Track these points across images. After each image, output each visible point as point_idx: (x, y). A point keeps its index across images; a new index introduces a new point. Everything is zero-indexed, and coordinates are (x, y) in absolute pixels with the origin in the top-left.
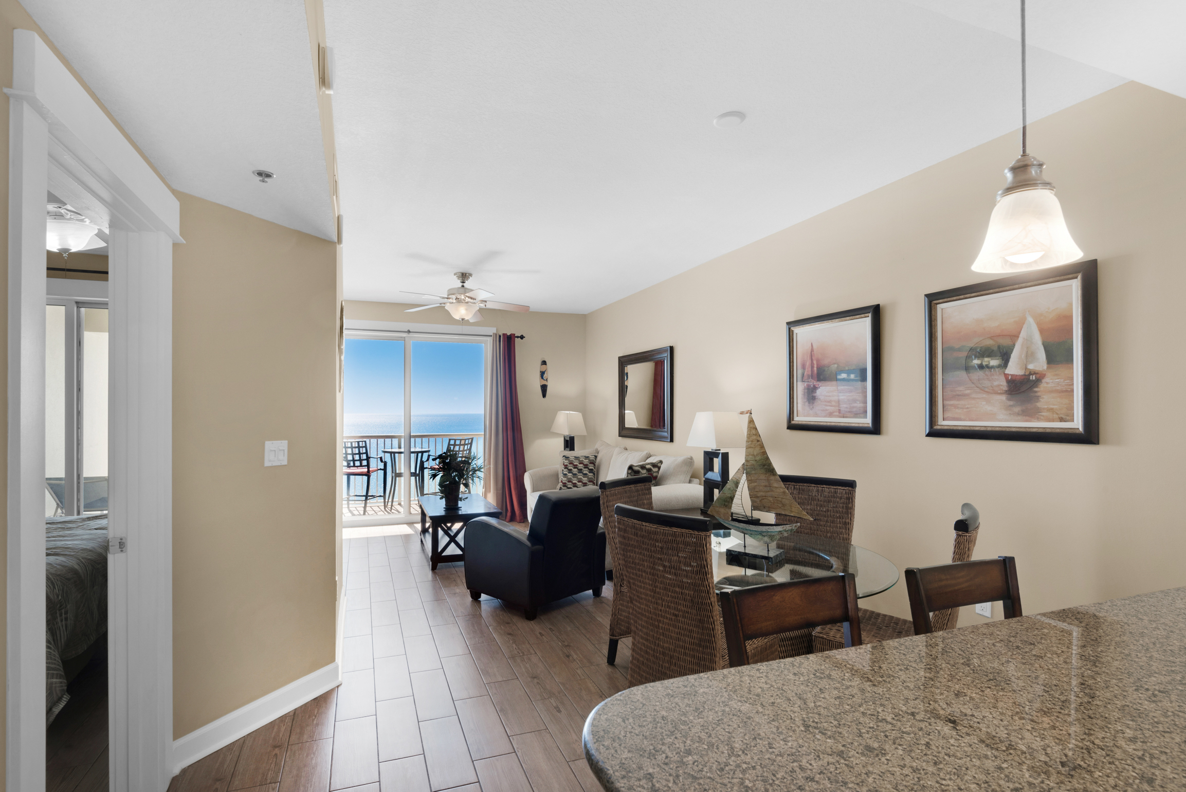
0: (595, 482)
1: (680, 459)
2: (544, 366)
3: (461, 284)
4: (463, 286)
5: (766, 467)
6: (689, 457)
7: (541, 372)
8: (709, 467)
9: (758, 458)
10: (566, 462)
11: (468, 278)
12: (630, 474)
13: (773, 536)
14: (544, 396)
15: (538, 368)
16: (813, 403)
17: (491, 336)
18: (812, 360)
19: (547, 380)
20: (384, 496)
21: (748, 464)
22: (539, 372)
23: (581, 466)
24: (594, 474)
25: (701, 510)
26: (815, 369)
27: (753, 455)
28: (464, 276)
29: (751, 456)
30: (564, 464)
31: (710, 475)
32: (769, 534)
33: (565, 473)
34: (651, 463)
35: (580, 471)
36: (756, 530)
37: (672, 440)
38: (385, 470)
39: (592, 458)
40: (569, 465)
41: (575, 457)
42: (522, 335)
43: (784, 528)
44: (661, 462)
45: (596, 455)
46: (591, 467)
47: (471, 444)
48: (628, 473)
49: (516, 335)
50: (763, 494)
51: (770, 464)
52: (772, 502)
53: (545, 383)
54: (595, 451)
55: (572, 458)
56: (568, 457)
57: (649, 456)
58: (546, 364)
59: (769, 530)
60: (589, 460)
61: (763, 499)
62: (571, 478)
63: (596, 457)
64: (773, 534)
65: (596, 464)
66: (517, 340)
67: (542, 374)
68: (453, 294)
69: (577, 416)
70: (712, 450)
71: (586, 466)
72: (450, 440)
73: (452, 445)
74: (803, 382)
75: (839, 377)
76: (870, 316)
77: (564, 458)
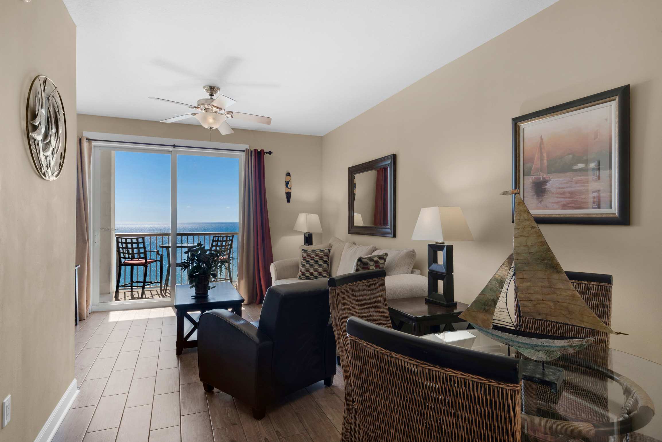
0: (329, 271)
1: (404, 252)
2: (289, 177)
3: (209, 97)
4: (211, 98)
5: (546, 261)
6: (411, 250)
7: (286, 182)
8: (433, 259)
9: (533, 250)
10: (305, 255)
11: (216, 92)
12: (359, 265)
13: (553, 351)
14: (288, 201)
15: (283, 178)
16: (543, 196)
17: (244, 151)
18: (541, 153)
19: (290, 188)
20: (161, 282)
21: (519, 258)
22: (284, 182)
23: (317, 258)
24: (328, 265)
25: (426, 299)
26: (545, 161)
27: (527, 246)
28: (212, 90)
29: (522, 248)
30: (303, 257)
31: (434, 267)
32: (547, 348)
33: (303, 264)
34: (378, 256)
35: (316, 262)
36: (527, 342)
37: (394, 236)
38: (161, 261)
39: (326, 251)
40: (307, 257)
41: (312, 250)
42: (270, 151)
43: (570, 343)
44: (386, 255)
45: (330, 248)
46: (325, 259)
47: (232, 240)
48: (357, 265)
49: (265, 151)
50: (540, 297)
51: (553, 258)
52: (553, 307)
53: (289, 190)
54: (329, 246)
55: (309, 252)
56: (307, 251)
57: (375, 249)
58: (290, 176)
59: (547, 344)
60: (324, 253)
61: (539, 304)
62: (308, 268)
63: (329, 250)
64: (552, 349)
65: (330, 256)
66: (266, 156)
67: (287, 183)
68: (202, 104)
69: (314, 218)
70: (436, 243)
71: (321, 258)
72: (214, 237)
73: (215, 241)
74: (531, 175)
75: (575, 167)
76: (617, 98)
77: (303, 251)
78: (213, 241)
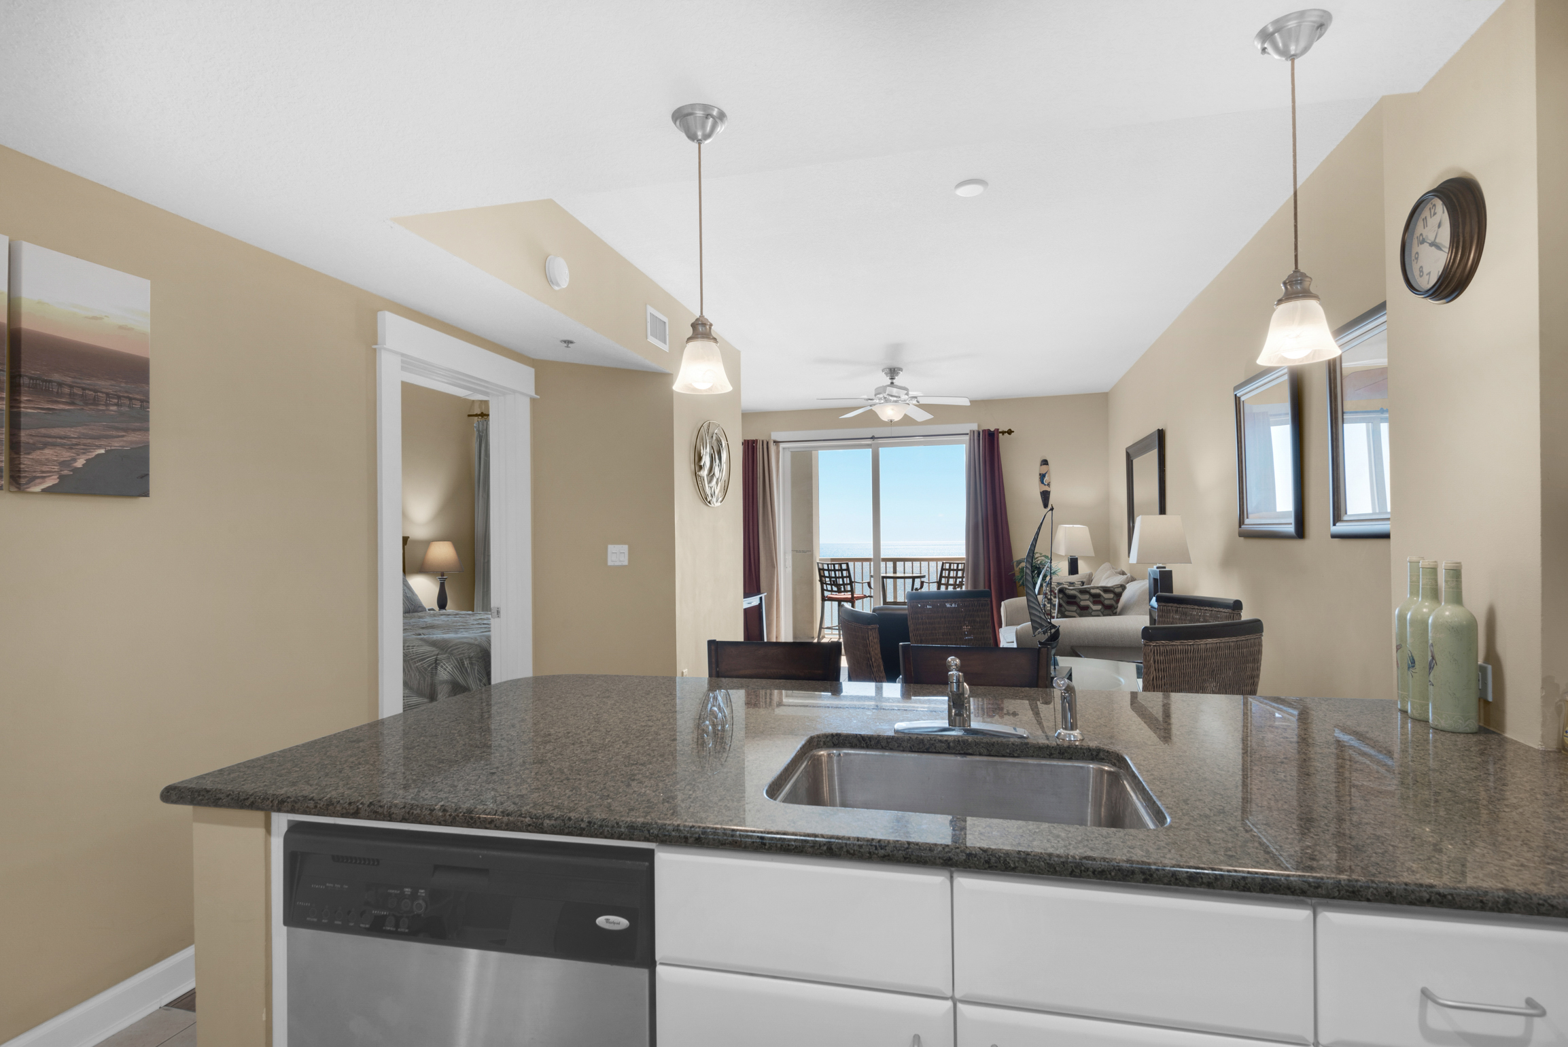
2: (1045, 466)
3: (890, 381)
4: (892, 383)
7: (1040, 474)
11: (897, 374)
14: (1046, 505)
15: (1037, 469)
17: (968, 434)
19: (1049, 485)
22: (1038, 475)
28: (893, 372)
42: (1010, 430)
44: (1123, 587)
49: (1000, 431)
53: (1046, 488)
58: (1048, 464)
66: (1002, 439)
67: (1043, 477)
69: (1082, 531)
72: (943, 563)
73: (946, 570)
78: (943, 569)
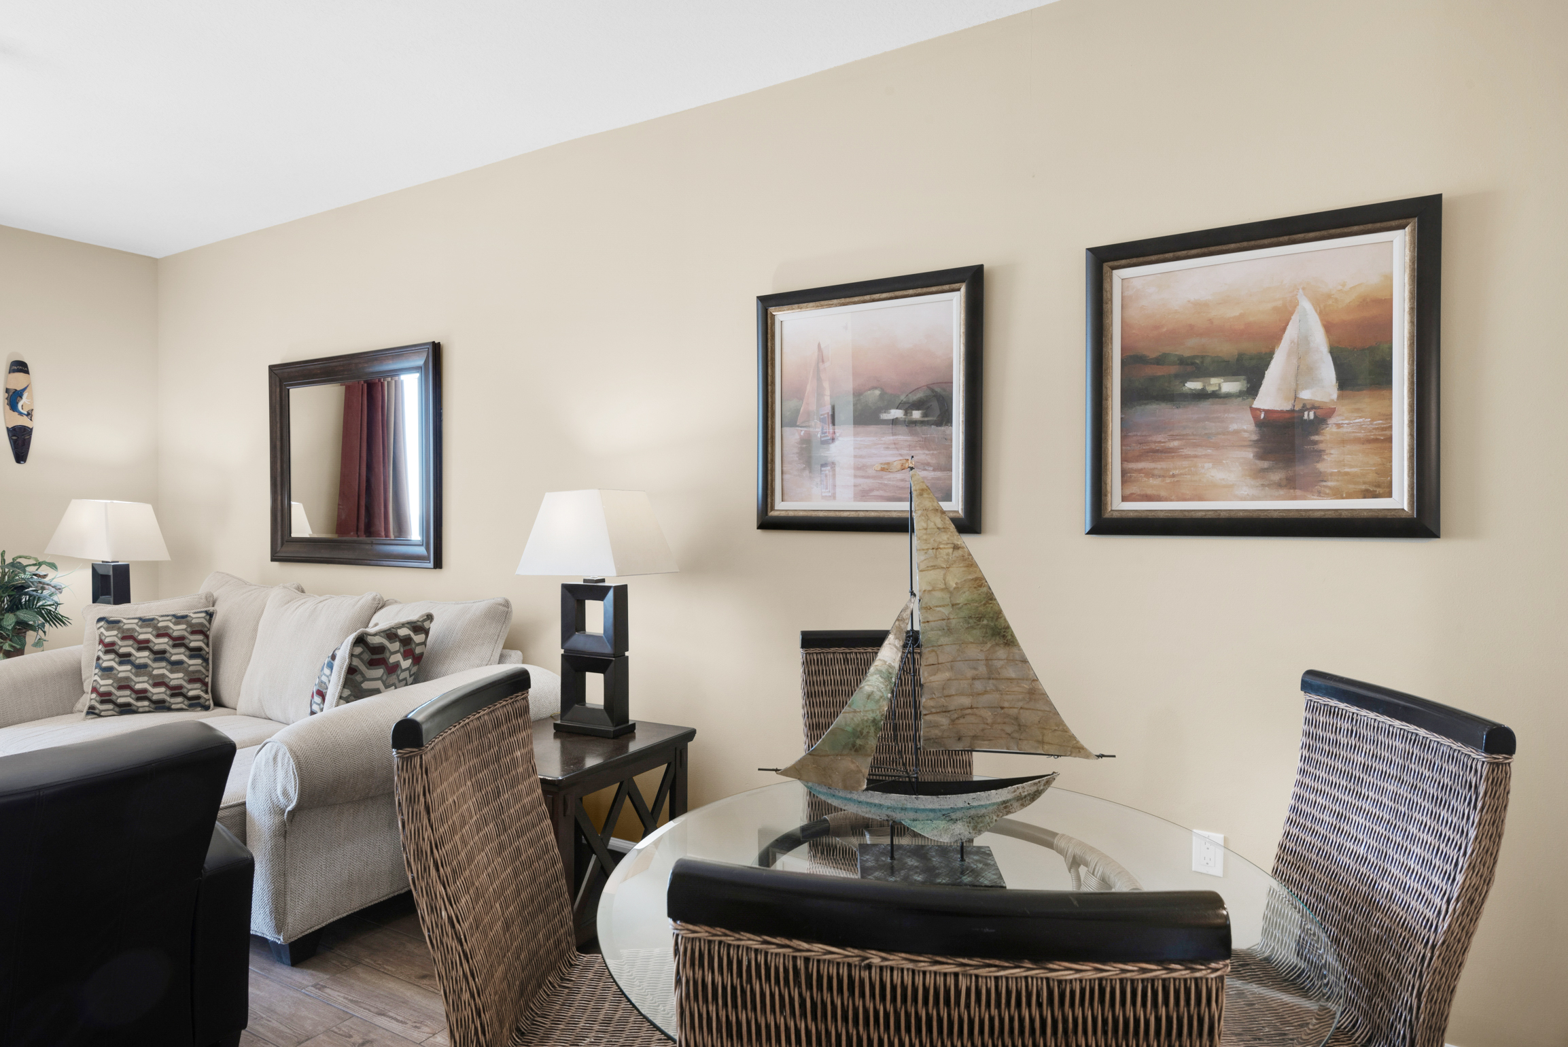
0: (209, 680)
1: (478, 607)
2: (21, 374)
5: (985, 622)
6: (500, 600)
7: (7, 391)
8: (573, 620)
9: (961, 599)
10: (111, 636)
12: (359, 656)
13: (983, 816)
14: (21, 456)
18: (819, 380)
19: (29, 414)
21: (931, 618)
23: (161, 643)
24: (206, 660)
25: (556, 726)
26: (827, 399)
27: (946, 589)
29: (938, 594)
30: (101, 642)
31: (577, 641)
32: (972, 812)
33: (105, 664)
34: (408, 623)
35: (160, 655)
36: (936, 806)
37: (438, 564)
39: (198, 618)
40: (120, 643)
41: (140, 619)
43: (1017, 793)
44: (430, 617)
45: (211, 609)
46: (196, 642)
48: (352, 655)
50: (966, 701)
51: (998, 614)
52: (989, 721)
53: (24, 421)
54: (203, 601)
55: (130, 624)
56: (118, 622)
57: (379, 605)
58: (27, 372)
59: (975, 804)
60: (190, 625)
61: (963, 716)
62: (127, 678)
63: (210, 615)
64: (984, 811)
65: (211, 634)
67: (14, 398)
69: (140, 516)
70: (585, 581)
71: (179, 642)
74: (798, 426)
75: (884, 416)
76: (963, 289)
77: (102, 623)
